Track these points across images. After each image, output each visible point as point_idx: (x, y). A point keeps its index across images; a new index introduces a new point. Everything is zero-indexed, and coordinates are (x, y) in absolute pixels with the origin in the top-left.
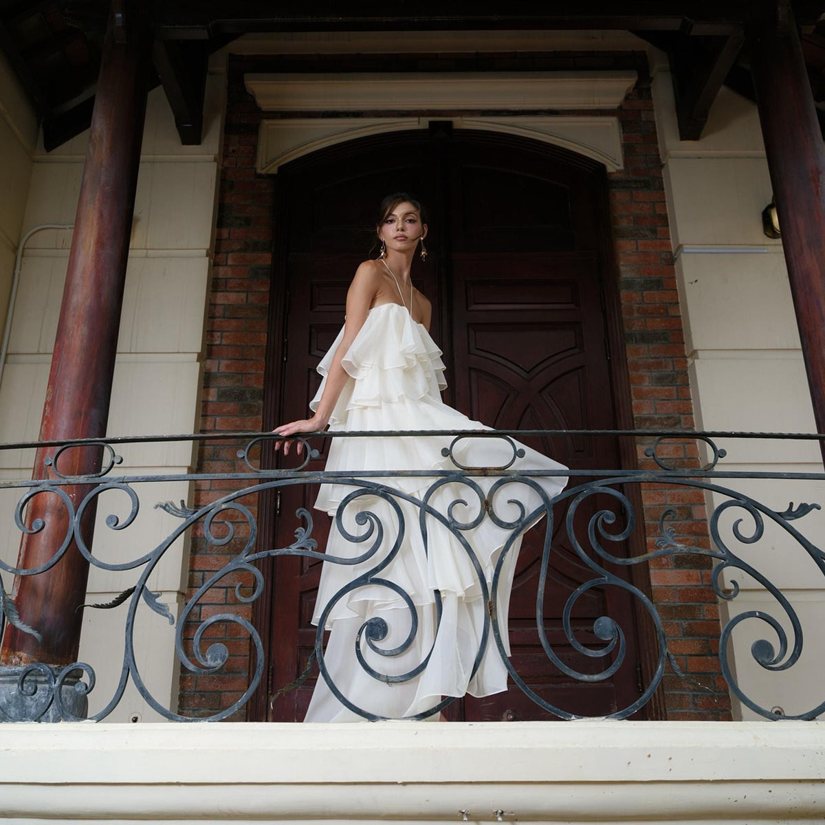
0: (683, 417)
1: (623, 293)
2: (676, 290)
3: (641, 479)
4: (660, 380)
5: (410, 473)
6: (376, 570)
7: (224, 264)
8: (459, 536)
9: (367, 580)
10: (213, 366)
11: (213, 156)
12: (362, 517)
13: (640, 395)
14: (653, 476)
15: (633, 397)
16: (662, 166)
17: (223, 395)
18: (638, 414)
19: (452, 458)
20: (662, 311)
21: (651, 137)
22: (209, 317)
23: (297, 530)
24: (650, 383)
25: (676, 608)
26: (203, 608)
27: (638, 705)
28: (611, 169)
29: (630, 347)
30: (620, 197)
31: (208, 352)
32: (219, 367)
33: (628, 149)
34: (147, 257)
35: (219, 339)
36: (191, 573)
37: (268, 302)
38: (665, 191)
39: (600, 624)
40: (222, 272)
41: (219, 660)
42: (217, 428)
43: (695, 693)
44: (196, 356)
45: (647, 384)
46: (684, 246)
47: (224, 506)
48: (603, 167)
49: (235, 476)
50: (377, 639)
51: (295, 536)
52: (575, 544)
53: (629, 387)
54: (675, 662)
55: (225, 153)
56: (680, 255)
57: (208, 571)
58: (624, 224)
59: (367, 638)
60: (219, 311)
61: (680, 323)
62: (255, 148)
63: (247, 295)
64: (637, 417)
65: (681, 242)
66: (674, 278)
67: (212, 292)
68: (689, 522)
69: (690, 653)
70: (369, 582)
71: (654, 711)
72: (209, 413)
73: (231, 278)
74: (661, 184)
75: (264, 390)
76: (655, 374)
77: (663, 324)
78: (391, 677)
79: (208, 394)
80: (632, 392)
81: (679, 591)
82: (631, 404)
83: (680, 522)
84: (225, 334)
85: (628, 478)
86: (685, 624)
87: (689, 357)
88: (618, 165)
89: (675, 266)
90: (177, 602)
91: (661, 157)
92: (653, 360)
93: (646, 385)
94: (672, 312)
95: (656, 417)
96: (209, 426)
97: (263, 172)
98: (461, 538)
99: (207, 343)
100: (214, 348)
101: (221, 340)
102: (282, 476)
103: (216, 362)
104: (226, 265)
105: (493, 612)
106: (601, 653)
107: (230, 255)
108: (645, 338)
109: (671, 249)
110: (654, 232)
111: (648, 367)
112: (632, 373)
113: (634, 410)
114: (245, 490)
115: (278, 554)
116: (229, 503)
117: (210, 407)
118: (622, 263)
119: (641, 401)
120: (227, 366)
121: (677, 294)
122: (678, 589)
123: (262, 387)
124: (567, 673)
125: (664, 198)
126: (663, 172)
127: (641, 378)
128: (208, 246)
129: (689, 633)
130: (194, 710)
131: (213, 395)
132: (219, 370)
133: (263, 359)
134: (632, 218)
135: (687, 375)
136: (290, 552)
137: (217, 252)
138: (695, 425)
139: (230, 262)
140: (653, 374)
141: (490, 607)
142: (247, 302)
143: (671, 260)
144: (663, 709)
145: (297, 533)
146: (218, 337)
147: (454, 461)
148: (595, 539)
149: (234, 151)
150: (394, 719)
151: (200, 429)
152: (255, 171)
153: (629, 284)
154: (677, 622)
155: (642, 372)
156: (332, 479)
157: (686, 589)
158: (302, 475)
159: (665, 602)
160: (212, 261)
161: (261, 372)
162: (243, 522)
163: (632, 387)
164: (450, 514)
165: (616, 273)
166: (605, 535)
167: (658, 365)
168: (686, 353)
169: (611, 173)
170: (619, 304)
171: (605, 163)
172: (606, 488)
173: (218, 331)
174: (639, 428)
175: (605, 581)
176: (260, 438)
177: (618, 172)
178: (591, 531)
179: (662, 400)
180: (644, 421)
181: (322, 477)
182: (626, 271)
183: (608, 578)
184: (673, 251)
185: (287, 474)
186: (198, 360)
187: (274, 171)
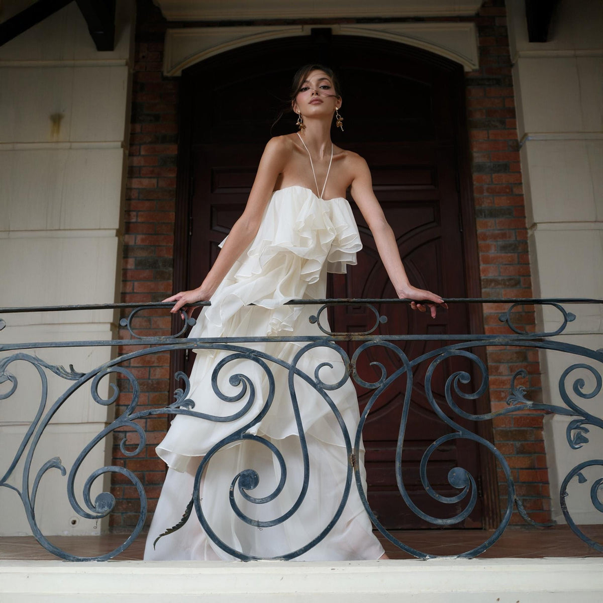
0: (522, 279)
1: (475, 175)
2: (520, 172)
3: (495, 342)
4: (504, 248)
5: (280, 339)
6: (248, 426)
7: (138, 154)
8: (325, 396)
9: (240, 436)
10: (131, 240)
11: (125, 61)
12: (236, 380)
13: (487, 261)
15: (481, 263)
16: (512, 66)
17: (140, 264)
18: (485, 276)
19: (319, 324)
20: (508, 190)
21: (503, 40)
22: (126, 200)
23: (176, 391)
24: (496, 250)
25: (511, 431)
27: (487, 545)
28: (467, 69)
29: (480, 221)
30: (475, 93)
31: (126, 228)
32: (135, 241)
33: (483, 51)
34: (70, 148)
35: (135, 217)
36: (117, 407)
37: (175, 186)
38: (514, 87)
39: (454, 474)
40: (137, 161)
41: (106, 507)
42: (135, 291)
44: (114, 232)
45: (493, 251)
46: (529, 135)
47: (109, 370)
48: (461, 67)
49: (120, 342)
50: (249, 488)
51: (175, 396)
52: (432, 402)
53: (478, 254)
55: (136, 59)
56: (525, 142)
58: (478, 116)
59: (240, 488)
60: (134, 194)
61: (523, 200)
62: (161, 54)
63: (158, 180)
64: (484, 279)
65: (526, 132)
66: (518, 162)
67: (128, 178)
68: (525, 364)
69: (521, 467)
70: (242, 437)
71: (490, 512)
72: (129, 277)
73: (144, 166)
74: (511, 80)
75: (174, 260)
76: (501, 242)
77: (509, 202)
78: (262, 522)
79: (126, 263)
80: (480, 258)
81: (515, 418)
82: (479, 268)
83: (517, 364)
84: (139, 213)
85: (483, 341)
86: (518, 444)
87: (529, 228)
88: (474, 65)
89: (520, 152)
91: (511, 58)
92: (499, 232)
93: (492, 253)
94: (516, 191)
95: (500, 278)
96: (129, 289)
97: (169, 75)
98: (327, 398)
99: (125, 221)
100: (131, 225)
101: (137, 219)
102: (162, 342)
103: (133, 236)
104: (140, 155)
105: (356, 465)
106: (454, 500)
107: (142, 147)
108: (493, 213)
109: (517, 136)
110: (503, 123)
111: (495, 237)
112: (481, 243)
113: (481, 273)
114: (128, 355)
115: (158, 412)
116: (113, 367)
117: (129, 274)
118: (475, 150)
119: (488, 265)
120: (143, 240)
121: (521, 176)
122: (514, 417)
123: (171, 257)
124: (423, 518)
125: (513, 93)
126: (513, 71)
127: (488, 247)
128: (122, 139)
129: (521, 451)
131: (131, 264)
132: (135, 243)
133: (172, 234)
134: (484, 111)
135: (526, 243)
136: (169, 411)
137: (131, 144)
138: (532, 285)
139: (143, 153)
140: (499, 243)
141: (353, 460)
142: (158, 185)
143: (517, 147)
144: (498, 511)
145: (176, 394)
146: (134, 216)
147: (321, 328)
148: (451, 398)
149: (143, 57)
150: (264, 559)
151: (121, 291)
152: (162, 74)
153: (480, 168)
154: (511, 443)
155: (489, 242)
156: (208, 345)
157: (521, 417)
158: (180, 342)
159: (502, 427)
160: (127, 152)
161: (170, 244)
162: (158, 367)
163: (481, 254)
164: (317, 376)
165: (469, 158)
166: (460, 394)
167: (503, 236)
168: (527, 226)
169: (468, 73)
170: (472, 184)
171: (463, 64)
172: (462, 351)
173: (134, 211)
174: (485, 288)
175: (459, 435)
176: (142, 308)
177: (474, 71)
178: (447, 390)
179: (506, 264)
180: (489, 282)
181: (198, 343)
182: (478, 157)
183: (462, 433)
184: (519, 139)
185: (166, 340)
186: (117, 235)
187: (179, 74)
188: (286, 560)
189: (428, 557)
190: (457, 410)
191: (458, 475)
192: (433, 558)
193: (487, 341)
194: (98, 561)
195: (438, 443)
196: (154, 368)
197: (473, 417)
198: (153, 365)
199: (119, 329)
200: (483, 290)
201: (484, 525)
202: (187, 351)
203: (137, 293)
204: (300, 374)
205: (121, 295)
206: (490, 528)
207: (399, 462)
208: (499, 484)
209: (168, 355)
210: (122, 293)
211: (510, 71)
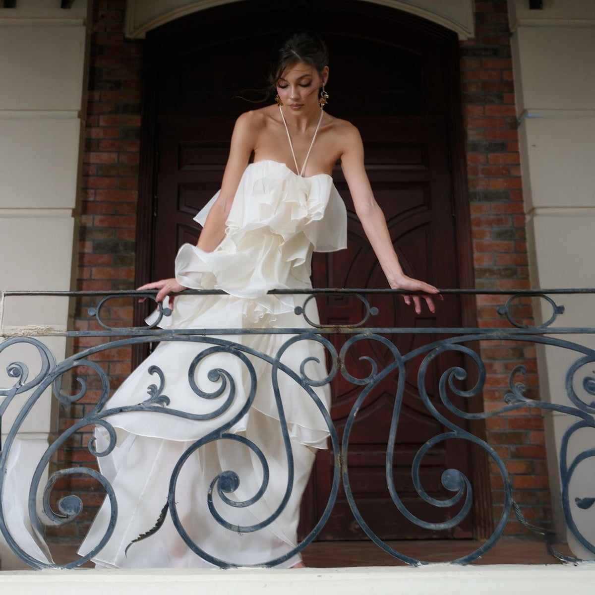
0: (519, 268)
1: (470, 155)
2: (518, 152)
3: (493, 336)
4: (500, 235)
5: (263, 331)
6: (229, 425)
7: (96, 125)
8: (311, 392)
9: (219, 435)
10: (88, 221)
11: (82, 20)
12: (215, 375)
13: (481, 249)
14: (505, 334)
15: (475, 250)
16: (510, 34)
17: (98, 247)
18: (478, 265)
19: (305, 316)
20: (504, 172)
21: (501, 6)
22: (83, 176)
24: (491, 237)
25: (506, 434)
27: (482, 551)
28: (462, 37)
29: (474, 205)
30: (470, 64)
31: (82, 208)
32: (93, 221)
33: (480, 18)
35: (93, 196)
37: (138, 162)
38: (512, 58)
39: (449, 476)
40: (95, 133)
41: (73, 511)
42: (93, 277)
44: (70, 212)
45: (488, 238)
46: (529, 111)
47: (75, 363)
48: (454, 35)
49: (88, 333)
50: (228, 491)
53: (471, 241)
54: (519, 510)
55: (94, 17)
56: (524, 119)
58: (473, 90)
59: (218, 490)
60: (93, 170)
61: (520, 183)
62: (123, 13)
63: (119, 155)
64: (477, 269)
65: (526, 107)
66: (517, 141)
67: (85, 151)
68: (520, 361)
69: (516, 472)
70: (221, 437)
71: (482, 521)
72: (86, 263)
73: (103, 139)
74: (509, 51)
75: (137, 243)
76: (496, 229)
77: (505, 184)
78: (242, 527)
79: (83, 246)
80: (474, 246)
81: (509, 420)
82: (472, 256)
83: (512, 361)
84: (98, 191)
85: (480, 335)
86: (512, 448)
87: (528, 214)
88: (470, 33)
89: (518, 130)
91: (510, 25)
92: (495, 217)
93: (487, 240)
94: (513, 173)
95: (495, 268)
96: (86, 276)
97: (132, 37)
98: (313, 395)
99: (81, 199)
100: (89, 204)
101: (95, 198)
102: (134, 334)
103: (90, 217)
104: (98, 126)
105: (343, 465)
106: (448, 503)
107: (101, 117)
108: (488, 197)
109: (515, 113)
110: (500, 97)
111: (490, 223)
112: (475, 229)
113: (475, 262)
114: (97, 347)
116: (80, 361)
117: (86, 259)
118: (469, 127)
119: (482, 254)
120: (102, 221)
121: (518, 156)
122: (509, 418)
123: (134, 240)
125: (511, 65)
126: (512, 40)
127: (483, 234)
128: (79, 108)
129: (516, 455)
131: (88, 248)
132: (93, 224)
133: (135, 215)
134: (480, 84)
135: (524, 230)
137: (88, 113)
138: (530, 275)
139: (102, 124)
140: (494, 229)
141: (341, 461)
142: (118, 160)
143: (515, 125)
144: (490, 519)
146: (92, 194)
147: (307, 319)
149: (103, 16)
151: (77, 278)
152: (124, 36)
153: (475, 147)
155: (484, 228)
156: (184, 337)
157: (516, 419)
158: (154, 333)
159: (497, 429)
160: (84, 122)
161: (132, 226)
162: (118, 361)
163: (475, 241)
164: (302, 372)
165: (463, 135)
166: (455, 391)
167: (499, 221)
168: (525, 211)
169: (462, 42)
170: (465, 165)
171: (457, 32)
172: (457, 345)
173: (92, 189)
174: (479, 278)
175: (454, 435)
176: (112, 296)
177: (470, 40)
178: (442, 387)
179: (501, 253)
180: (483, 271)
181: (174, 335)
182: (473, 135)
183: (457, 433)
184: (517, 115)
185: (139, 331)
186: (73, 215)
187: (142, 36)
188: (269, 567)
189: (419, 563)
190: (451, 408)
191: (453, 477)
192: (424, 564)
193: (484, 335)
195: (431, 442)
196: (114, 363)
197: (469, 416)
198: (112, 360)
199: (75, 319)
200: (477, 281)
201: (475, 535)
202: (151, 345)
203: (94, 280)
204: (284, 368)
205: (78, 282)
206: (482, 538)
207: (390, 463)
208: (492, 491)
209: (130, 349)
210: (78, 280)
211: (508, 41)
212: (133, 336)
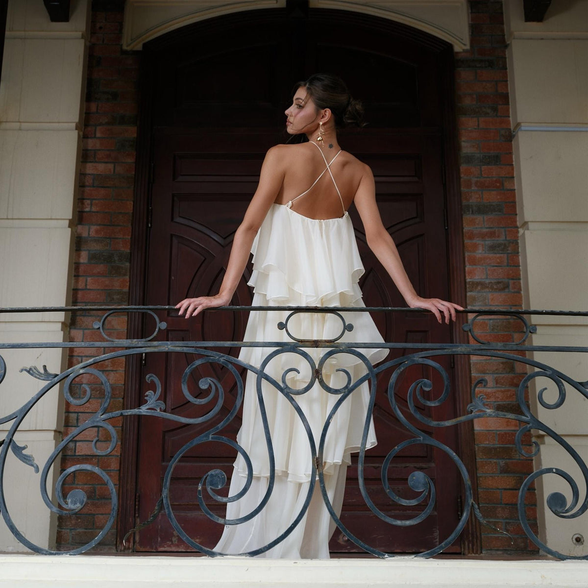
0: (511, 282)
1: (463, 167)
2: (513, 165)
4: (492, 248)
7: (93, 136)
8: (292, 400)
9: (208, 437)
10: (84, 231)
11: (81, 33)
12: (206, 383)
13: (474, 262)
14: (469, 349)
15: (467, 263)
16: (506, 46)
17: (93, 257)
18: (470, 279)
19: (287, 331)
20: (498, 184)
21: (498, 18)
22: (80, 186)
23: (147, 393)
24: (483, 250)
25: (495, 449)
26: (78, 444)
27: (443, 546)
28: (457, 48)
29: (467, 217)
30: (465, 76)
31: (79, 218)
32: (89, 232)
33: (475, 29)
34: (20, 129)
35: (90, 206)
36: (67, 414)
37: (134, 173)
38: (508, 70)
39: (414, 478)
40: (91, 144)
41: (78, 504)
43: (508, 521)
44: (67, 222)
45: (480, 251)
46: (522, 124)
47: (81, 371)
48: (450, 46)
50: (216, 487)
51: (146, 398)
52: (395, 408)
53: (464, 254)
54: (478, 510)
55: (92, 30)
56: (518, 132)
57: (82, 413)
58: (467, 102)
60: (89, 181)
61: (514, 196)
63: (114, 167)
64: (470, 282)
65: (519, 121)
66: (511, 153)
67: (82, 162)
68: (511, 375)
69: (505, 487)
70: (210, 439)
71: (470, 535)
72: (81, 273)
73: (99, 150)
74: (505, 63)
75: (131, 253)
76: (489, 242)
77: (499, 197)
78: (229, 520)
79: (79, 256)
80: (466, 259)
81: (499, 435)
82: (465, 269)
83: (503, 375)
84: (94, 201)
86: (502, 462)
87: (521, 227)
88: (465, 45)
89: (513, 142)
90: (54, 439)
91: (506, 37)
92: (487, 230)
93: (480, 253)
94: (507, 185)
95: (487, 281)
96: (81, 285)
97: (129, 48)
99: (78, 210)
100: (85, 214)
101: (91, 207)
102: (133, 346)
103: (87, 227)
104: (95, 137)
105: (320, 467)
106: (413, 503)
107: (98, 128)
108: (482, 210)
109: (510, 126)
110: (495, 110)
111: (483, 236)
112: (467, 242)
113: (467, 275)
114: (100, 357)
115: (129, 413)
116: (85, 369)
117: (82, 268)
118: (463, 139)
119: (474, 267)
120: (97, 232)
121: (513, 169)
122: (498, 433)
123: (129, 251)
124: (383, 519)
125: (507, 77)
126: (507, 52)
127: (475, 246)
128: (77, 120)
129: (505, 470)
130: (71, 530)
131: (84, 258)
132: (89, 234)
133: (129, 225)
134: (475, 96)
135: (517, 243)
136: (140, 412)
137: (86, 125)
138: (522, 289)
139: (98, 135)
140: (487, 242)
141: (317, 463)
142: (114, 172)
143: (510, 137)
145: (147, 396)
146: (88, 205)
148: (413, 404)
149: (101, 28)
150: (230, 555)
151: (72, 287)
152: (121, 49)
153: (469, 159)
154: (495, 461)
155: (476, 241)
156: (179, 349)
157: (506, 433)
158: (152, 345)
159: (486, 444)
160: (81, 133)
161: (127, 237)
162: (112, 371)
163: (467, 254)
165: (457, 148)
166: (422, 401)
167: (492, 234)
168: (518, 224)
169: (457, 53)
170: (459, 178)
171: (453, 43)
172: (425, 359)
173: (88, 199)
174: (471, 291)
175: (420, 440)
176: (115, 311)
177: (465, 51)
178: (410, 397)
179: (493, 266)
180: (475, 285)
181: (169, 347)
182: (467, 147)
183: (422, 438)
184: (512, 128)
185: (138, 343)
186: (69, 227)
187: (139, 47)
188: (251, 556)
189: (386, 556)
191: (418, 479)
192: (391, 557)
193: (450, 351)
194: (70, 555)
195: (399, 447)
196: (107, 373)
197: (434, 423)
198: (106, 369)
199: (70, 329)
200: (469, 294)
201: (463, 550)
203: (89, 289)
204: (267, 378)
206: (469, 553)
208: (480, 506)
209: (124, 358)
210: (73, 290)
211: (504, 52)
212: (133, 348)
